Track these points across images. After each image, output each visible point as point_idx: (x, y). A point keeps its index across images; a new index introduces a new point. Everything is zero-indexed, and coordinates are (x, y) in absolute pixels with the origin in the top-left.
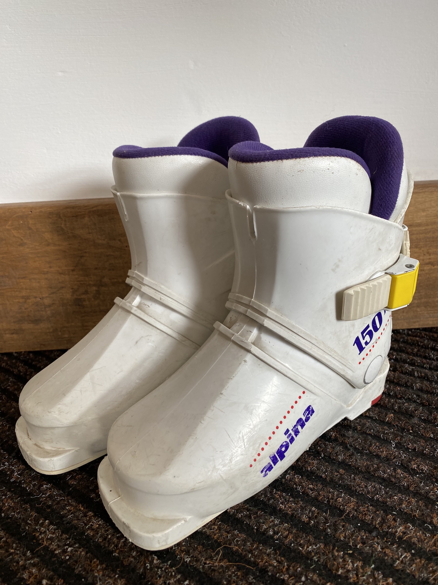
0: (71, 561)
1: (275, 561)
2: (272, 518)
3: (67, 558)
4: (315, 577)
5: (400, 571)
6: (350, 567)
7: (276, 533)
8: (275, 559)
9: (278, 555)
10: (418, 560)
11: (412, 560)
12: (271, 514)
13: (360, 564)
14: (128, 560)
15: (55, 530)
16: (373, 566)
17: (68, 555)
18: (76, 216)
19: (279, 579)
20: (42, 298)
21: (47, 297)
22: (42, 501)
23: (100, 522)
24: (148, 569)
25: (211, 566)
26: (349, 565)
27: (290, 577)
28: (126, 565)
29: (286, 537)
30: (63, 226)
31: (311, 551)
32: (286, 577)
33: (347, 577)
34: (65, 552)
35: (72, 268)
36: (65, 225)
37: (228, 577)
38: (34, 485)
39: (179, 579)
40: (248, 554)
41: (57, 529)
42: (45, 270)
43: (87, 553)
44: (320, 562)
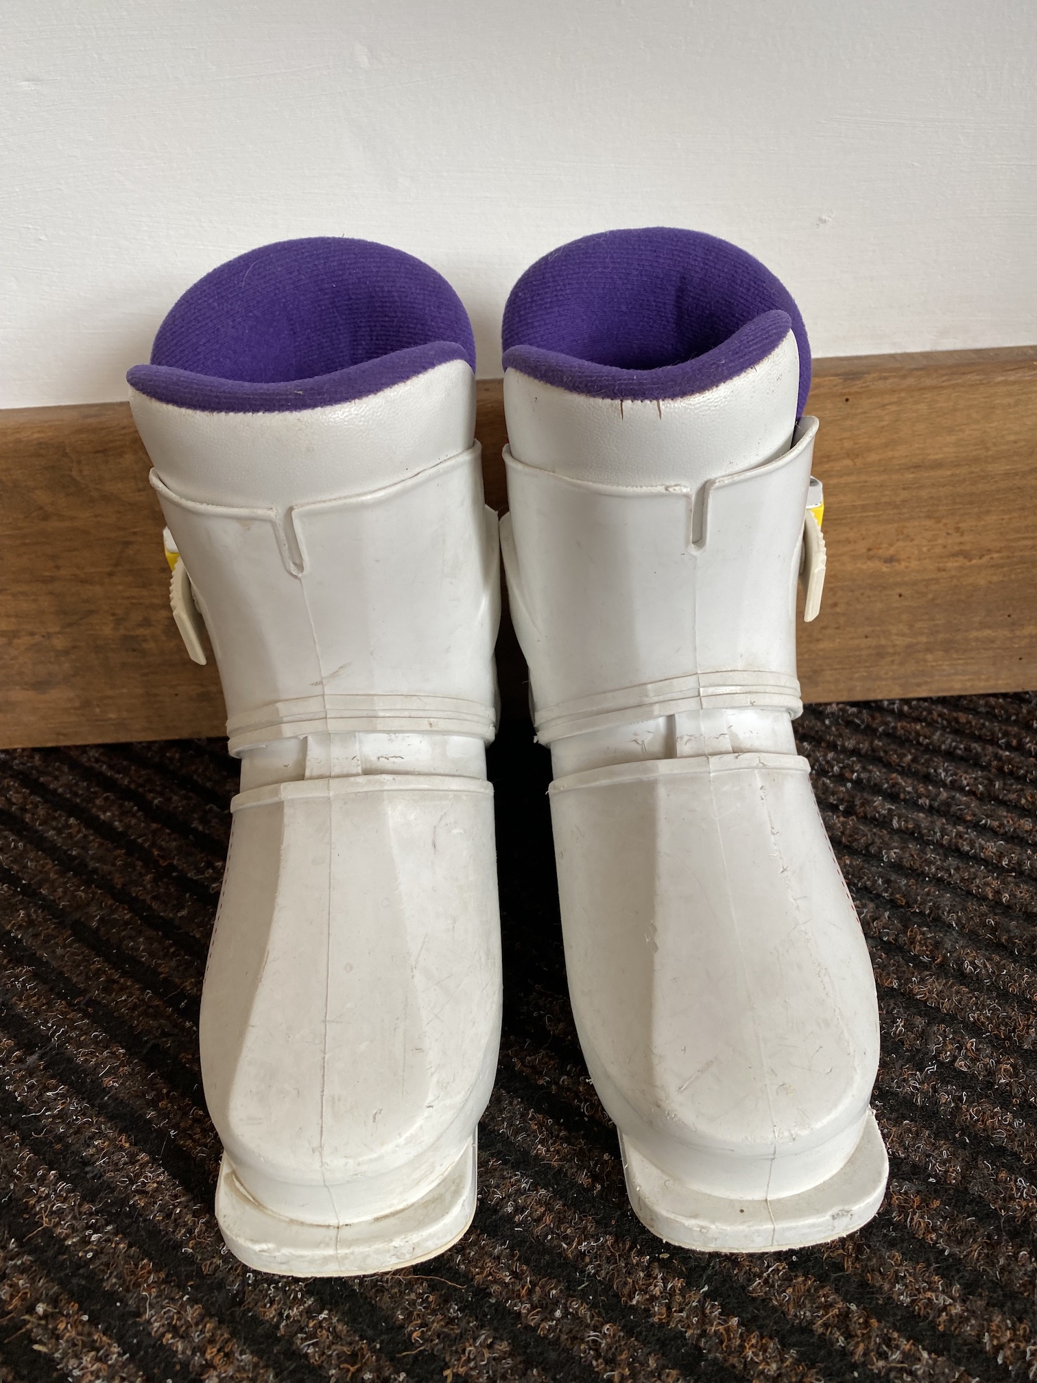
0: (98, 1262)
1: (507, 1273)
2: (516, 1175)
3: (90, 1255)
4: (583, 1311)
5: (759, 1302)
6: (657, 1291)
7: (519, 1210)
8: (508, 1268)
9: (515, 1259)
10: (801, 1279)
11: (788, 1279)
12: (515, 1166)
13: (678, 1283)
14: (211, 1264)
15: (69, 1191)
16: (706, 1288)
17: (92, 1250)
18: (104, 451)
19: (510, 1312)
20: (48, 636)
21: (56, 633)
22: (45, 1126)
23: (161, 1178)
24: (249, 1285)
25: (377, 1281)
26: (655, 1286)
27: (533, 1308)
28: (207, 1275)
29: (539, 1220)
30: (74, 473)
31: (585, 1250)
32: (524, 1308)
33: (647, 1310)
34: (85, 1241)
35: (108, 569)
36: (81, 471)
37: (408, 1304)
38: (31, 1087)
39: (309, 1306)
40: (456, 1255)
41: (73, 1191)
42: (47, 574)
43: (130, 1246)
44: (599, 1276)
